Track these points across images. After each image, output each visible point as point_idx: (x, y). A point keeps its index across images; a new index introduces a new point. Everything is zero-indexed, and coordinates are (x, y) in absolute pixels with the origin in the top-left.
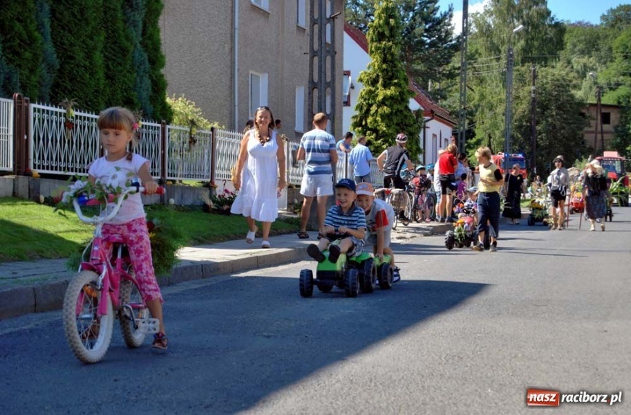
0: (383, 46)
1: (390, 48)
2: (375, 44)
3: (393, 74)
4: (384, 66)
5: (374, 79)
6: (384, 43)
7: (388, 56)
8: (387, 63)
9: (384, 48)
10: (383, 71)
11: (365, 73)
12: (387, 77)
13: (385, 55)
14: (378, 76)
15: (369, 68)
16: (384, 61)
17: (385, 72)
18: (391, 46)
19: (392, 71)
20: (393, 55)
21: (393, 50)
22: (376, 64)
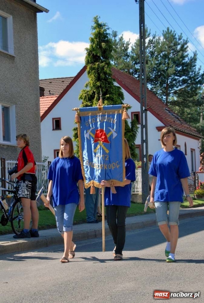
0: (96, 66)
1: (103, 68)
2: (90, 65)
3: (107, 90)
4: (98, 84)
5: (91, 96)
6: (97, 63)
8: (101, 81)
9: (98, 68)
10: (98, 88)
11: (84, 91)
13: (99, 74)
14: (94, 93)
15: (87, 86)
16: (98, 79)
18: (104, 66)
19: (106, 87)
20: (105, 73)
21: (105, 69)
22: (92, 82)
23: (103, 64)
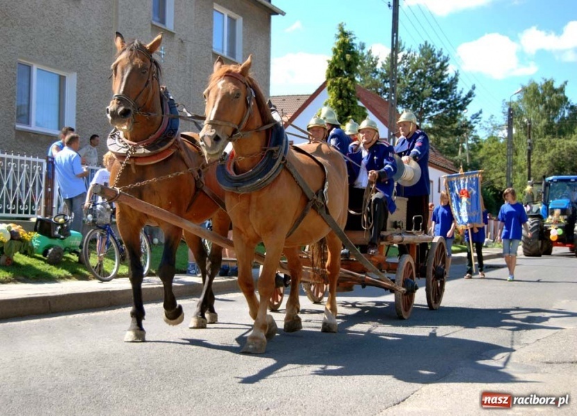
0: (338, 81)
1: (346, 84)
2: (331, 80)
3: (349, 110)
4: (340, 102)
6: (340, 78)
7: (343, 92)
8: (343, 99)
9: (340, 84)
10: (338, 107)
12: (344, 113)
13: (341, 91)
16: (340, 96)
17: (341, 108)
18: (347, 82)
19: (348, 107)
20: (348, 91)
21: (349, 85)
22: (332, 100)
23: (347, 79)
